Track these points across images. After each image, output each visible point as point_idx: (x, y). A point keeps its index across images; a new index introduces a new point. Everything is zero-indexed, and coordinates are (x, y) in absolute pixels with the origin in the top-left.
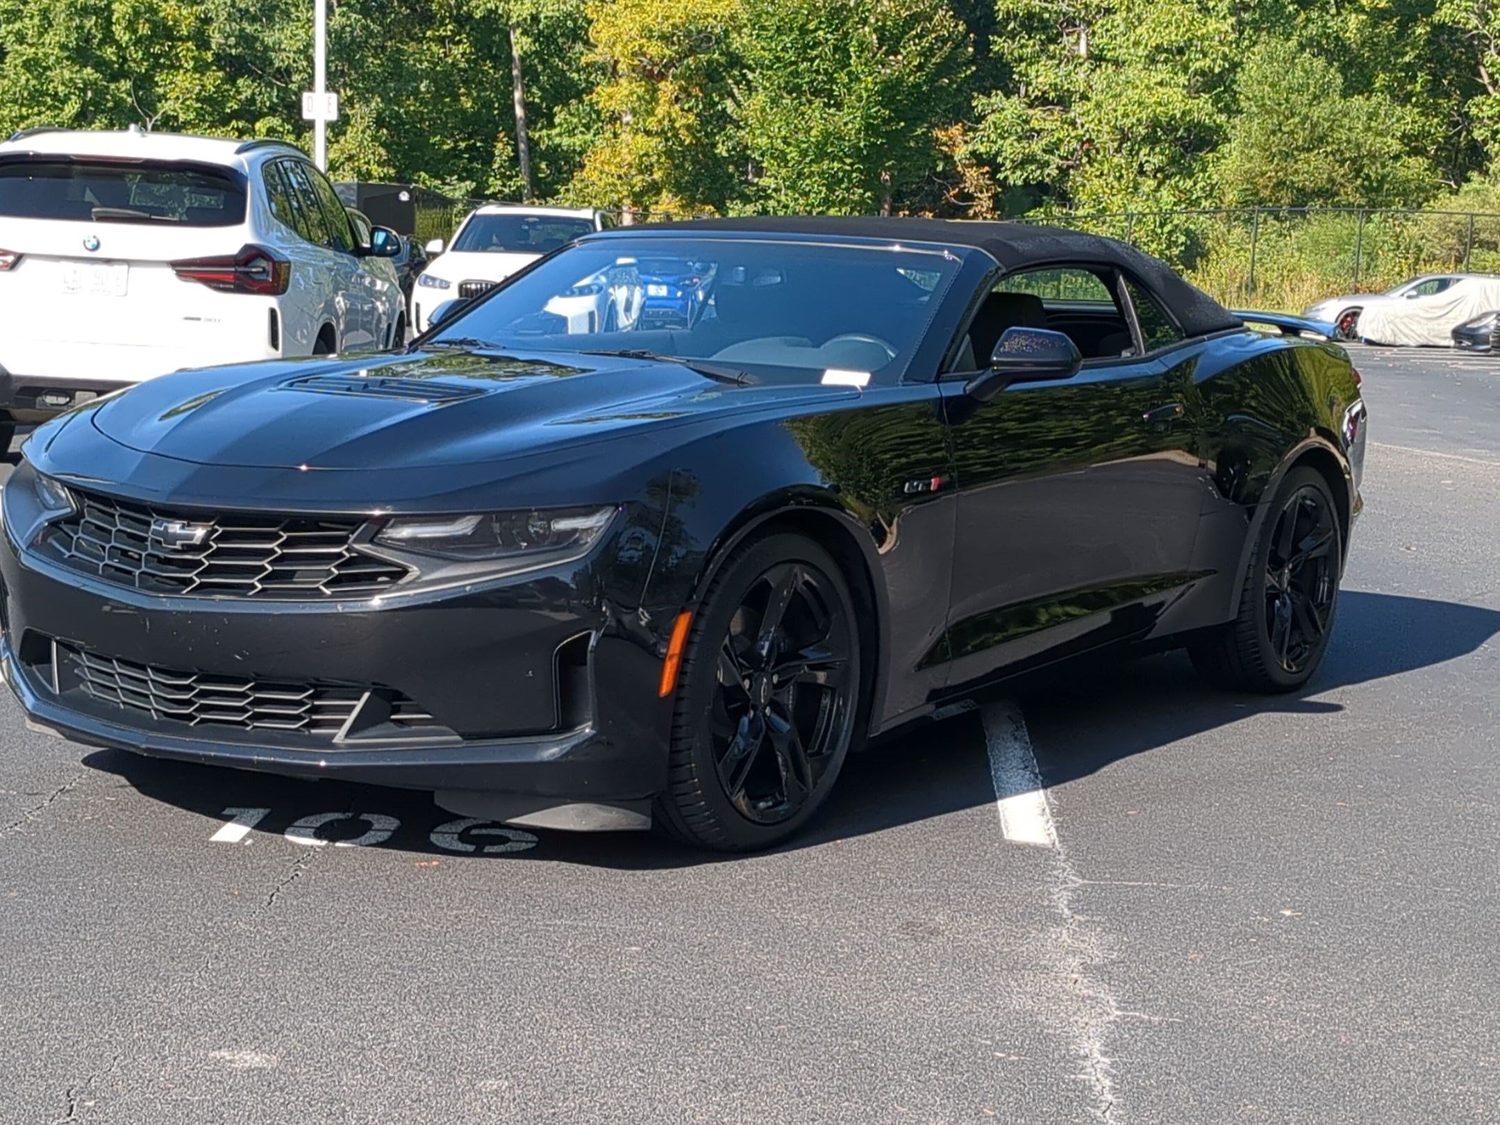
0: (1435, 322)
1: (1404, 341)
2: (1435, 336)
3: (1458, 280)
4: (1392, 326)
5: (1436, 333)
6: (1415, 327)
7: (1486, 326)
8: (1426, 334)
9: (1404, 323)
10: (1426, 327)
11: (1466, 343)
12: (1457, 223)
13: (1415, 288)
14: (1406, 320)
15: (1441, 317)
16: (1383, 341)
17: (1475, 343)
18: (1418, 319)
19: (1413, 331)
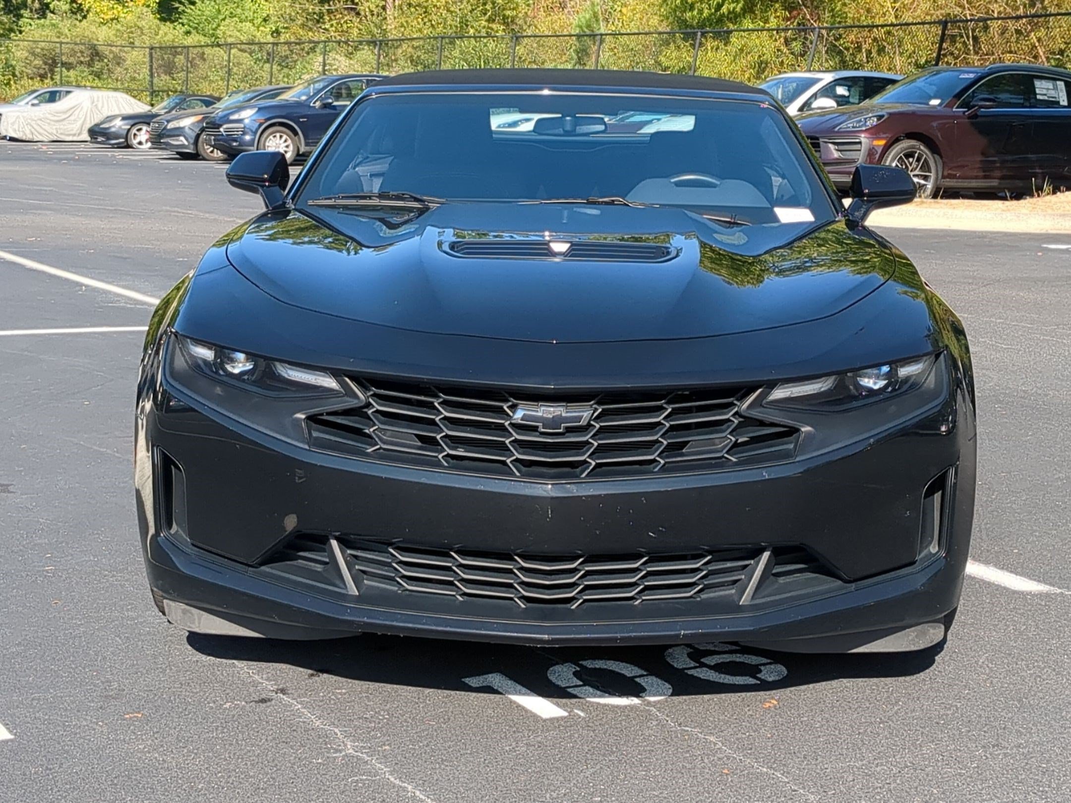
0: (61, 123)
1: (40, 138)
2: (61, 134)
3: (68, 92)
4: (30, 127)
5: (62, 131)
6: (46, 127)
7: (113, 126)
8: (55, 132)
9: (39, 125)
10: (54, 127)
11: (100, 139)
12: (42, 49)
13: (36, 98)
14: (39, 122)
15: (64, 119)
16: (24, 138)
17: (108, 139)
18: (48, 121)
19: (45, 130)
